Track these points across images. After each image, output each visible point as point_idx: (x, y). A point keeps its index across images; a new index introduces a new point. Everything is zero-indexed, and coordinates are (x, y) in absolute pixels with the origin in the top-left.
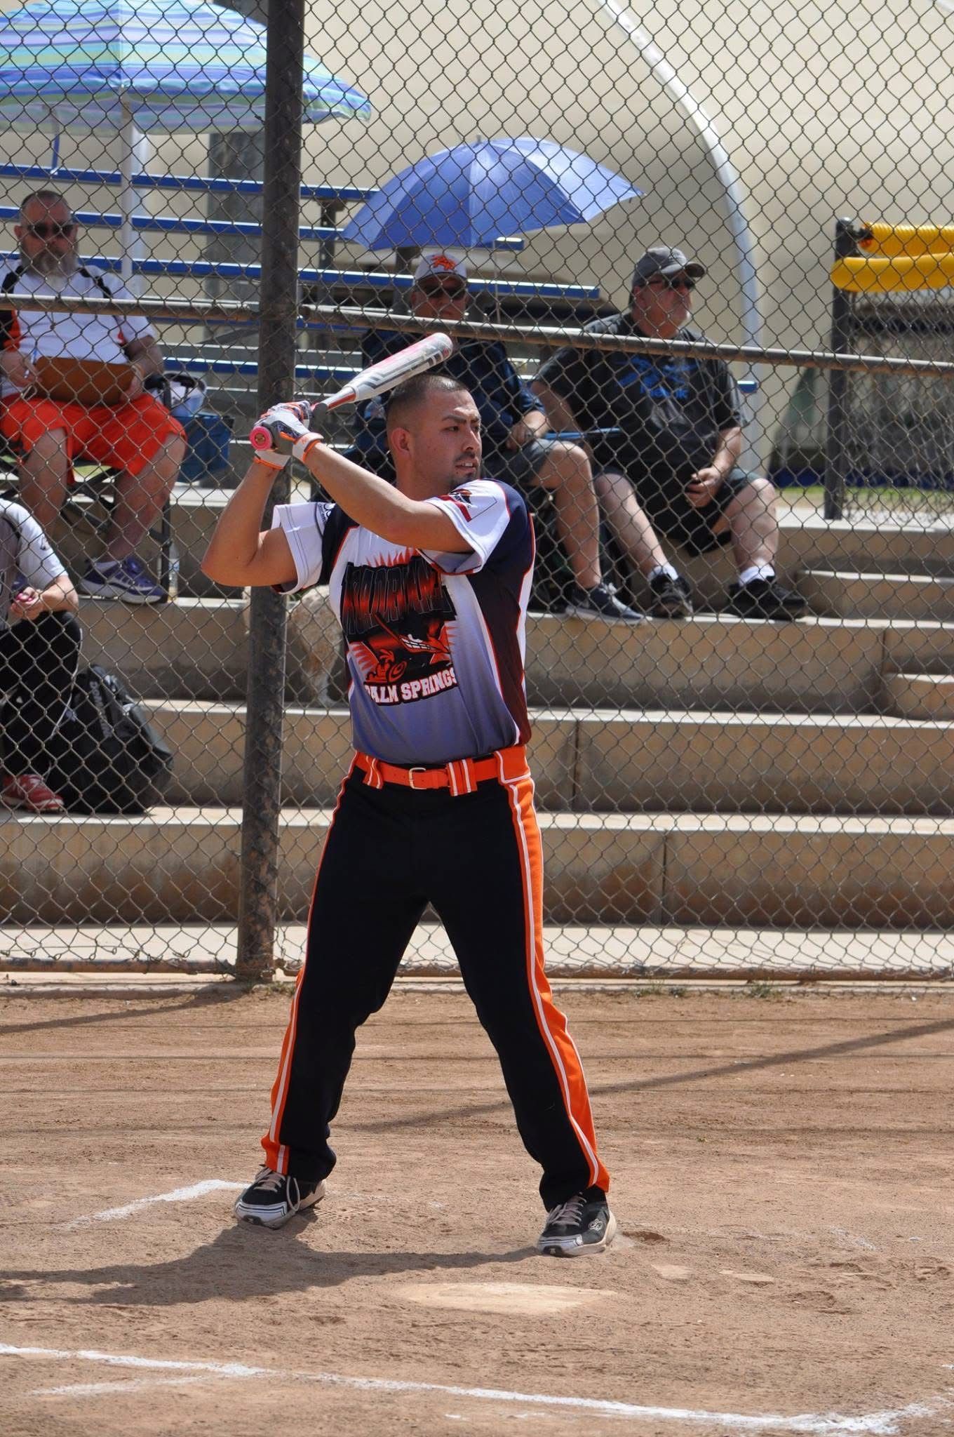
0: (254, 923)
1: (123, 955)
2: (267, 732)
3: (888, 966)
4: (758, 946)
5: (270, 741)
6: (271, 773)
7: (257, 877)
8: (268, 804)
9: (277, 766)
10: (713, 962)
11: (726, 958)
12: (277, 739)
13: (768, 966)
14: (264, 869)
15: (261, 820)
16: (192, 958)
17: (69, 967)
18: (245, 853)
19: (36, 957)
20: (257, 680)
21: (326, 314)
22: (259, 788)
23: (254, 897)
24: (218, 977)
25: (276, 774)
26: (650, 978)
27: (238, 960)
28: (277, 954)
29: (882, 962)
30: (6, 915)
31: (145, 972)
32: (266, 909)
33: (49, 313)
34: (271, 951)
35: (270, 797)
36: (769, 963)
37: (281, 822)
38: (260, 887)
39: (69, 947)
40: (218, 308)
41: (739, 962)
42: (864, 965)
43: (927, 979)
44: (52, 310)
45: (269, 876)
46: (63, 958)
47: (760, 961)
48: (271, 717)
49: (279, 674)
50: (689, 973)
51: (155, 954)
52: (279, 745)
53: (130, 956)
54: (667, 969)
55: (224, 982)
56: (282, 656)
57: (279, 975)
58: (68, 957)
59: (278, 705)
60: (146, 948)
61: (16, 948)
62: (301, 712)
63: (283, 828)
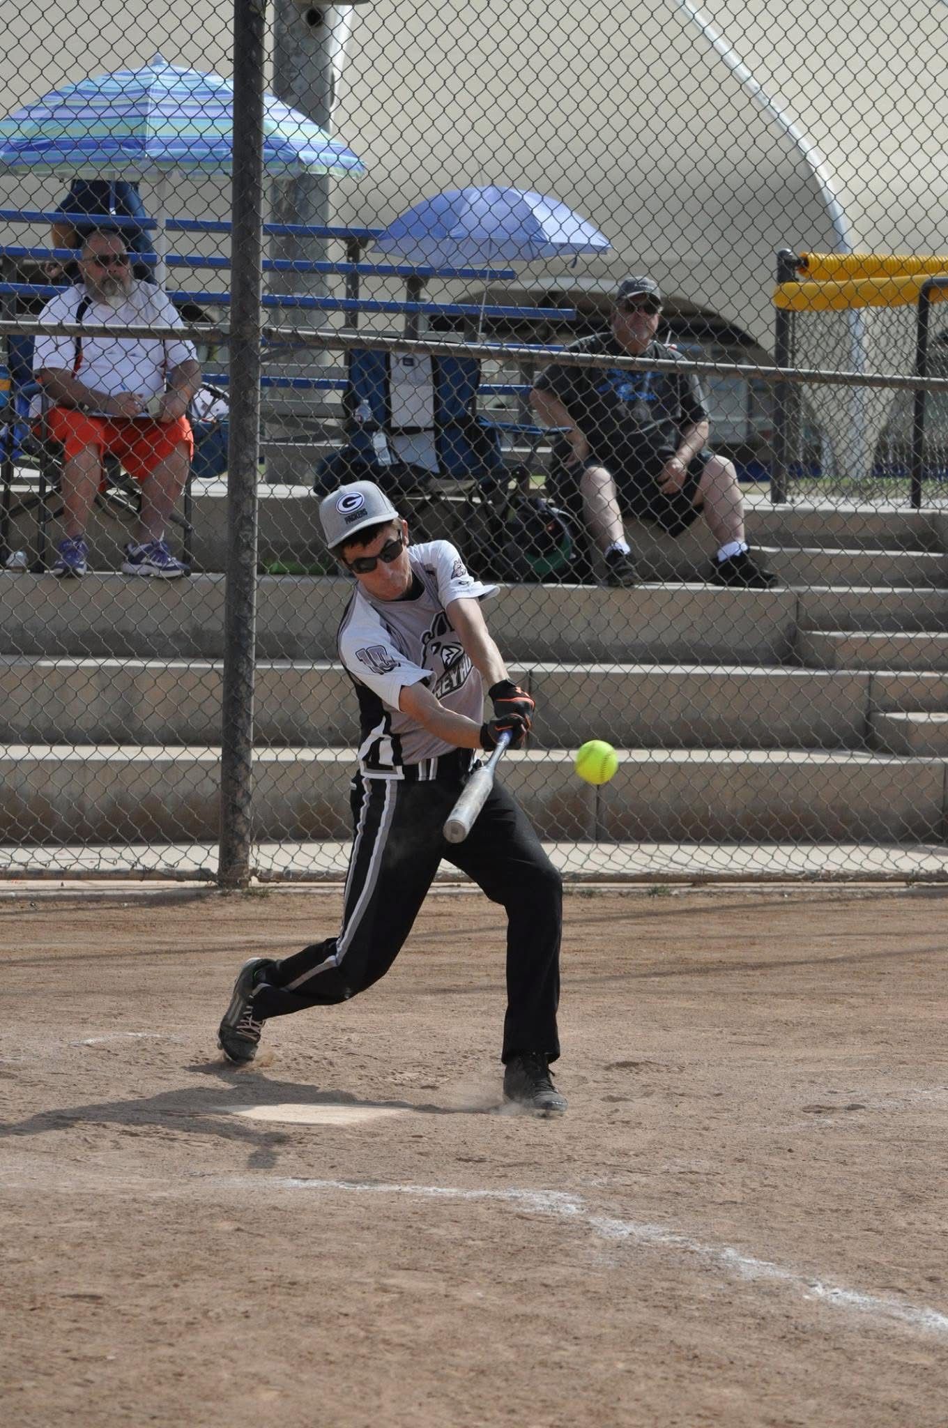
0: (232, 839)
1: (123, 865)
2: (240, 681)
3: (766, 869)
4: (658, 853)
5: (243, 688)
6: (245, 715)
7: (233, 801)
8: (242, 741)
9: (249, 709)
10: (618, 868)
11: (631, 865)
12: (249, 686)
13: (665, 870)
14: (240, 794)
15: (236, 754)
16: (180, 868)
17: (78, 876)
18: (224, 781)
19: (51, 868)
20: (229, 638)
21: (284, 334)
22: (236, 728)
23: (231, 817)
24: (203, 884)
25: (248, 715)
27: (219, 870)
28: (252, 864)
29: (761, 867)
30: (26, 833)
31: (142, 879)
32: (243, 828)
33: (54, 337)
34: (246, 862)
35: (243, 735)
36: (666, 869)
37: (254, 757)
38: (237, 810)
39: (77, 859)
40: (195, 331)
41: (640, 868)
42: (746, 869)
43: (799, 880)
44: (56, 334)
45: (244, 800)
46: (73, 868)
47: (658, 867)
48: (243, 669)
49: (250, 633)
50: (598, 878)
51: (149, 865)
52: (250, 691)
53: (128, 867)
54: (579, 874)
55: (206, 888)
56: (251, 618)
57: (254, 881)
58: (77, 867)
59: (249, 660)
60: (143, 860)
61: (33, 860)
62: (269, 667)
63: (255, 762)
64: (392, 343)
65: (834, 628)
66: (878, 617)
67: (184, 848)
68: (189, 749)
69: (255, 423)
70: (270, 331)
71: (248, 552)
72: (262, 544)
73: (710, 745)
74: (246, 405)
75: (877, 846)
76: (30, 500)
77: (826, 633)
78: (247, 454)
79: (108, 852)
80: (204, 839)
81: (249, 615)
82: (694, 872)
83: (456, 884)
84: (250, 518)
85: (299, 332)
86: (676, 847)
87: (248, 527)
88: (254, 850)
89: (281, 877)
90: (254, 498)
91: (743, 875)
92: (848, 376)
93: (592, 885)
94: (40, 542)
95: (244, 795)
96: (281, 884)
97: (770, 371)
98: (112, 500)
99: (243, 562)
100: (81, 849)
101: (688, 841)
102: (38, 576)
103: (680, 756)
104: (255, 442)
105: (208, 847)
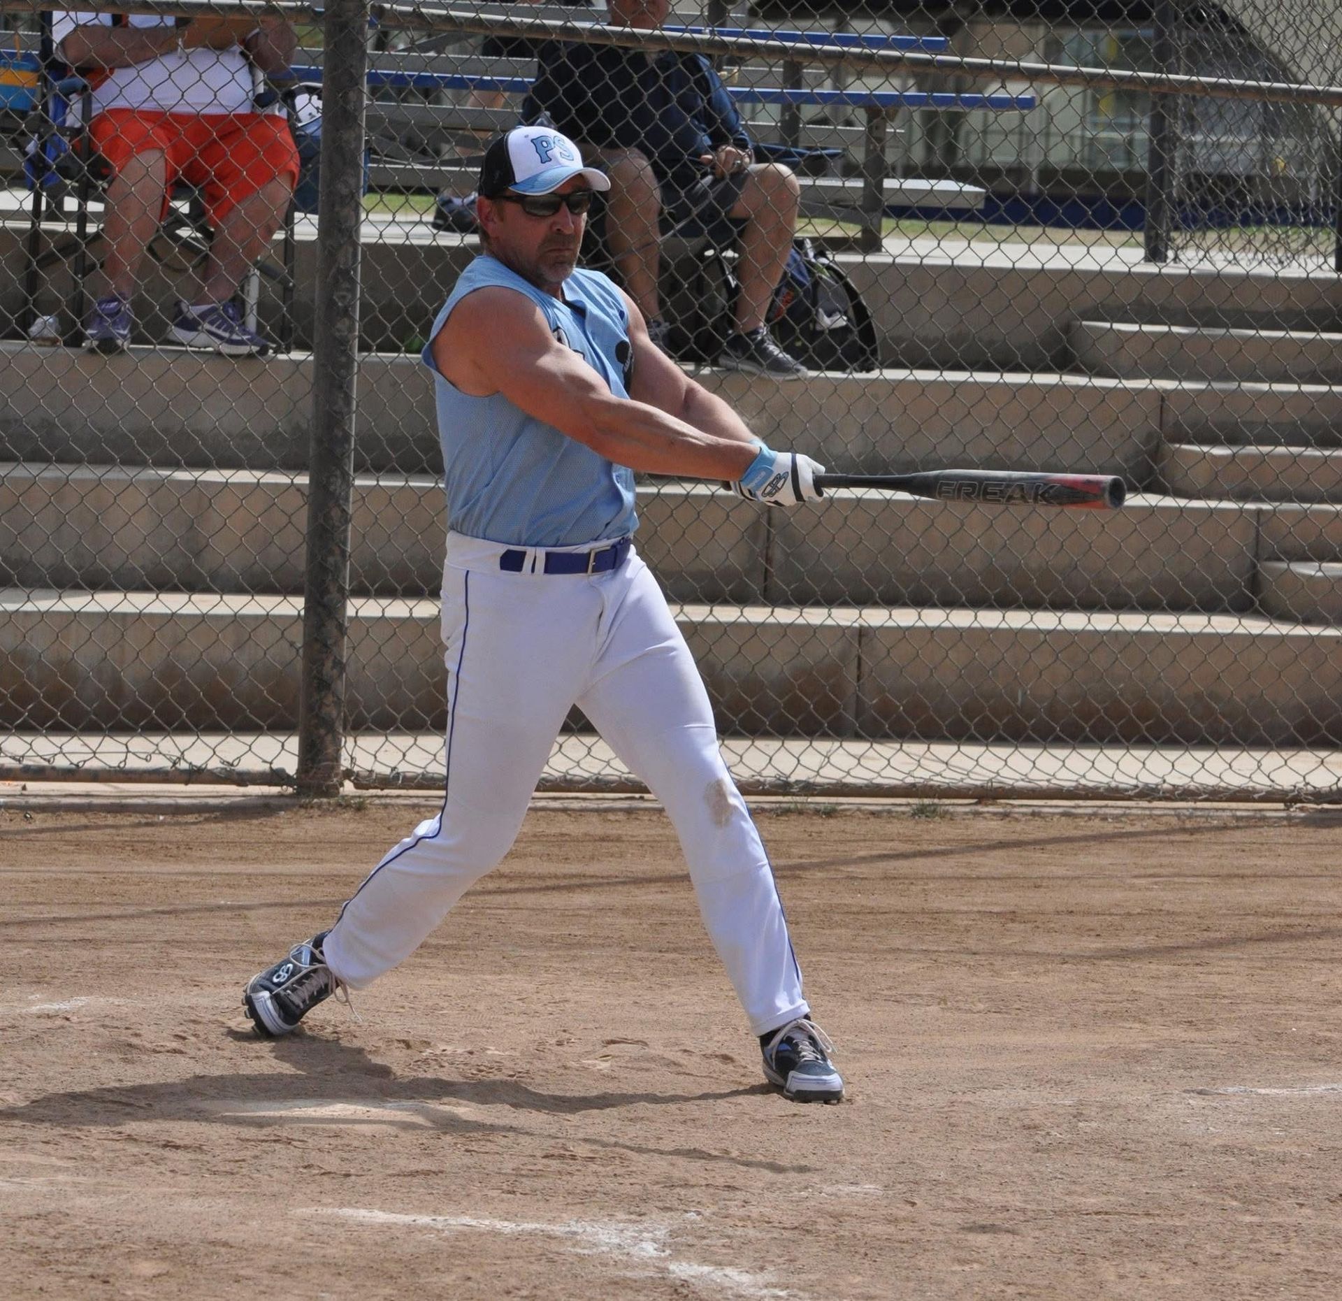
0: (317, 727)
1: (159, 762)
2: (332, 503)
3: (1083, 782)
4: (928, 755)
5: (335, 513)
6: (337, 551)
7: (320, 672)
8: (333, 588)
9: (345, 543)
10: (869, 775)
11: (889, 772)
12: (344, 511)
13: (937, 781)
14: (329, 664)
15: (324, 606)
16: (242, 767)
17: (95, 776)
18: (307, 645)
19: (57, 764)
20: (319, 442)
21: (402, 13)
22: (323, 569)
23: (317, 696)
24: (275, 790)
25: (343, 552)
26: (794, 794)
27: (298, 771)
28: (345, 763)
29: (1076, 777)
30: (22, 714)
31: (186, 783)
32: (333, 712)
33: (72, 14)
34: (337, 759)
35: (335, 579)
36: (939, 778)
37: (350, 611)
38: (324, 685)
39: (94, 753)
40: (273, 6)
41: (901, 776)
42: (1054, 781)
43: (1130, 798)
45: (335, 672)
46: (87, 765)
47: (927, 775)
48: (337, 485)
49: (347, 437)
50: (841, 790)
51: (198, 762)
52: (346, 518)
53: (166, 764)
54: (814, 784)
55: (281, 796)
56: (350, 412)
57: (348, 788)
58: (94, 764)
59: (345, 475)
60: (187, 755)
61: (31, 753)
62: (374, 483)
63: (351, 619)
64: (555, 27)
65: (1214, 442)
66: (1250, 425)
67: (249, 739)
68: (256, 598)
69: (359, 138)
70: (382, 8)
71: (346, 321)
72: (366, 309)
73: (1005, 603)
74: (345, 111)
75: (1244, 750)
76: (67, 244)
77: (1205, 449)
78: (346, 183)
79: (139, 744)
80: (278, 727)
81: (346, 410)
82: (978, 783)
83: (637, 795)
84: (348, 272)
85: (424, 10)
86: (955, 748)
87: (346, 285)
88: (348, 743)
89: (385, 782)
90: (355, 244)
91: (1048, 789)
92: (1209, 84)
93: (833, 800)
94: (79, 305)
95: (333, 668)
96: (386, 792)
97: (1097, 75)
98: (186, 245)
99: (337, 334)
100: (100, 739)
101: (972, 740)
102: (75, 350)
103: (962, 618)
104: (359, 165)
105: (282, 739)
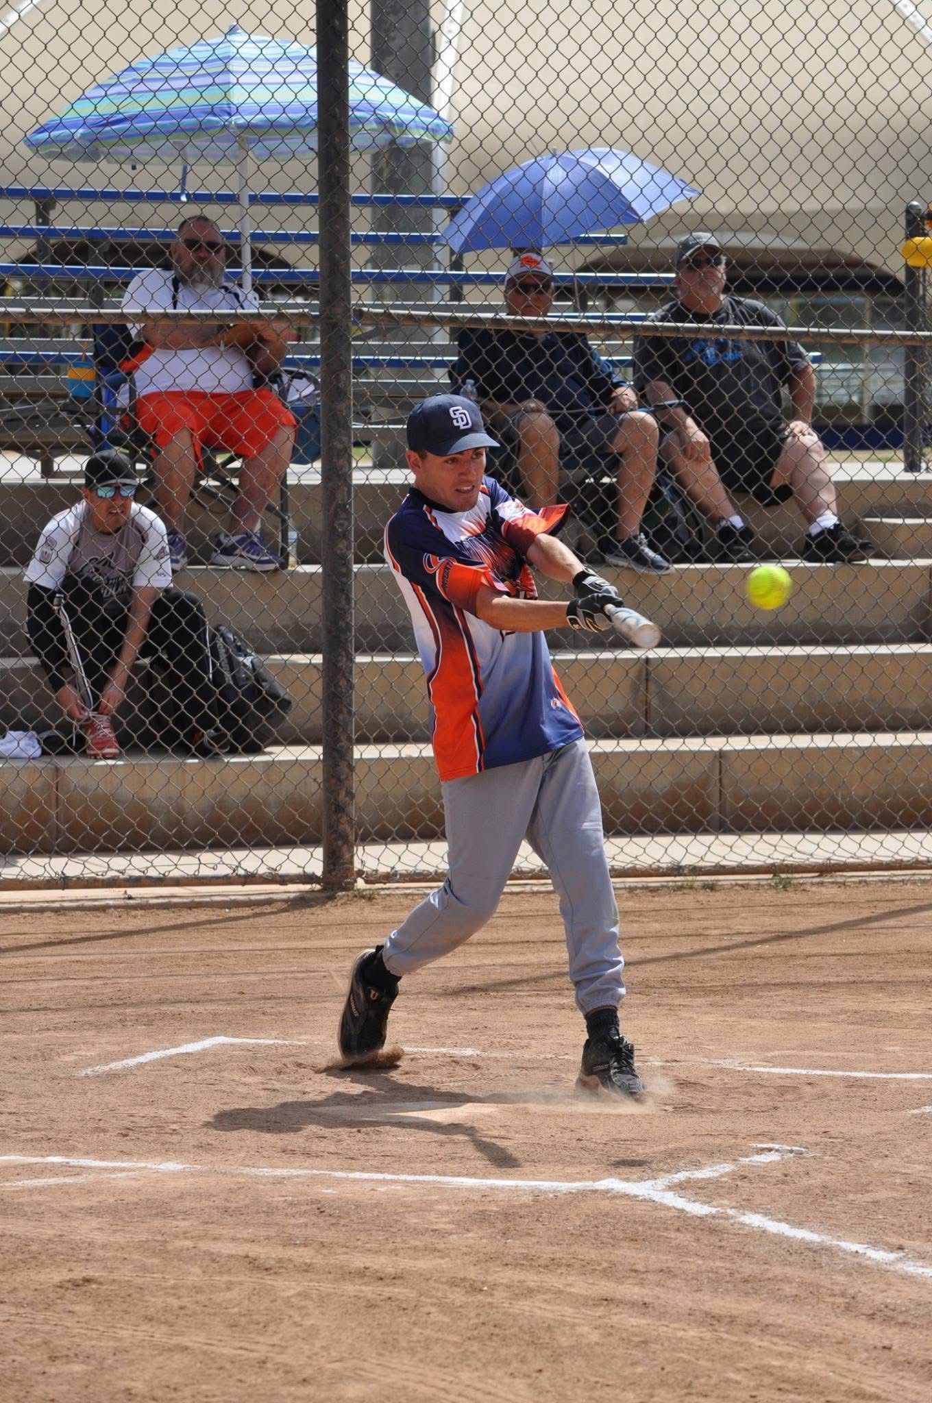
0: (336, 840)
1: (223, 871)
2: (340, 676)
4: (782, 842)
5: (343, 683)
6: (345, 710)
7: (336, 799)
8: (343, 738)
9: (350, 705)
10: (739, 858)
11: (752, 856)
12: (349, 681)
13: (790, 861)
14: (343, 793)
15: (338, 751)
16: (283, 871)
17: (177, 882)
18: (325, 780)
19: (149, 874)
20: (328, 631)
21: (377, 314)
22: (335, 724)
23: (335, 817)
24: (307, 887)
25: (350, 712)
26: (685, 875)
27: (324, 873)
28: (357, 865)
30: (122, 840)
31: (243, 884)
32: (347, 828)
33: (137, 325)
34: (351, 863)
35: (345, 730)
36: (790, 859)
37: (356, 755)
38: (339, 809)
39: (176, 865)
40: (283, 313)
41: (763, 858)
44: (139, 321)
45: (348, 799)
46: (171, 875)
47: (782, 857)
48: (343, 663)
49: (349, 627)
50: (719, 870)
51: (251, 869)
52: (351, 686)
53: (229, 872)
54: (699, 867)
55: (313, 891)
56: (350, 610)
57: (361, 883)
58: (176, 873)
59: (349, 654)
60: (243, 864)
61: (131, 868)
62: (369, 660)
63: (357, 760)
67: (287, 851)
69: (348, 409)
70: (362, 311)
71: (345, 542)
73: (833, 728)
74: (339, 389)
78: (339, 441)
79: (208, 857)
80: (307, 842)
81: (347, 607)
82: (821, 861)
84: (345, 506)
85: (392, 311)
86: (800, 836)
87: (344, 516)
88: (359, 851)
89: (387, 878)
90: (349, 485)
91: (872, 864)
93: (714, 877)
95: (346, 796)
96: (388, 885)
99: (340, 551)
100: (180, 855)
101: (813, 830)
103: (802, 741)
104: (350, 426)
105: (311, 849)
